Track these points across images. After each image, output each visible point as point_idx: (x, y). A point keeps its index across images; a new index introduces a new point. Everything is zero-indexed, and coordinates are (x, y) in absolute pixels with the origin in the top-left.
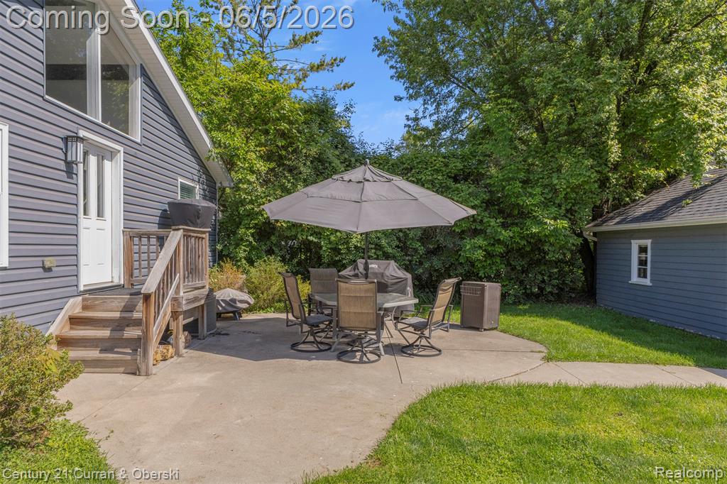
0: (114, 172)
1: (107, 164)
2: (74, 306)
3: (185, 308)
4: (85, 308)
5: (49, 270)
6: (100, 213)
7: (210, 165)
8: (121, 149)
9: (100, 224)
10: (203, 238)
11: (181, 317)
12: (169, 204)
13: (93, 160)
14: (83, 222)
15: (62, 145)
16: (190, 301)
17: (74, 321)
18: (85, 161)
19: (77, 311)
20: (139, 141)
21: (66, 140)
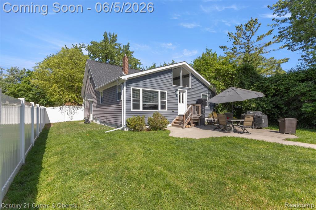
0: (185, 95)
1: (184, 93)
2: (177, 118)
3: (192, 119)
4: (179, 118)
5: (173, 111)
6: (183, 102)
7: (211, 89)
8: (186, 90)
9: (183, 104)
10: (199, 106)
11: (192, 121)
12: (198, 99)
13: (181, 94)
14: (179, 104)
15: (175, 92)
16: (193, 118)
17: (177, 120)
18: (180, 94)
19: (178, 118)
20: (191, 88)
21: (176, 91)
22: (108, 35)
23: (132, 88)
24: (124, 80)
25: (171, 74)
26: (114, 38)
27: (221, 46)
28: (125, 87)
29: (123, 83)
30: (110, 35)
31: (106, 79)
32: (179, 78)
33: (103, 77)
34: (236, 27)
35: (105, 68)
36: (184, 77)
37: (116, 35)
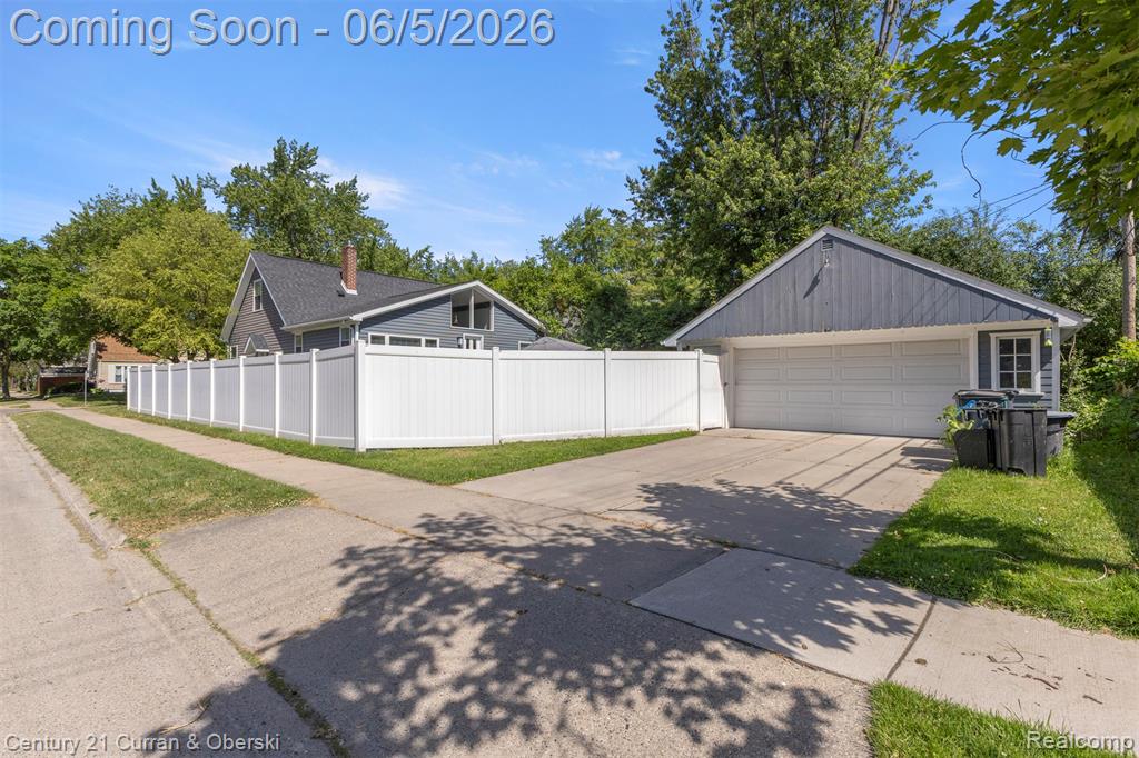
8: (483, 336)
18: (467, 343)
21: (458, 338)
22: (288, 147)
23: (370, 334)
24: (356, 322)
25: (450, 305)
26: (306, 157)
27: (612, 209)
28: (357, 333)
29: (353, 326)
30: (294, 149)
31: (305, 303)
32: (466, 308)
33: (296, 299)
34: (641, 170)
35: (299, 274)
36: (477, 306)
37: (315, 151)
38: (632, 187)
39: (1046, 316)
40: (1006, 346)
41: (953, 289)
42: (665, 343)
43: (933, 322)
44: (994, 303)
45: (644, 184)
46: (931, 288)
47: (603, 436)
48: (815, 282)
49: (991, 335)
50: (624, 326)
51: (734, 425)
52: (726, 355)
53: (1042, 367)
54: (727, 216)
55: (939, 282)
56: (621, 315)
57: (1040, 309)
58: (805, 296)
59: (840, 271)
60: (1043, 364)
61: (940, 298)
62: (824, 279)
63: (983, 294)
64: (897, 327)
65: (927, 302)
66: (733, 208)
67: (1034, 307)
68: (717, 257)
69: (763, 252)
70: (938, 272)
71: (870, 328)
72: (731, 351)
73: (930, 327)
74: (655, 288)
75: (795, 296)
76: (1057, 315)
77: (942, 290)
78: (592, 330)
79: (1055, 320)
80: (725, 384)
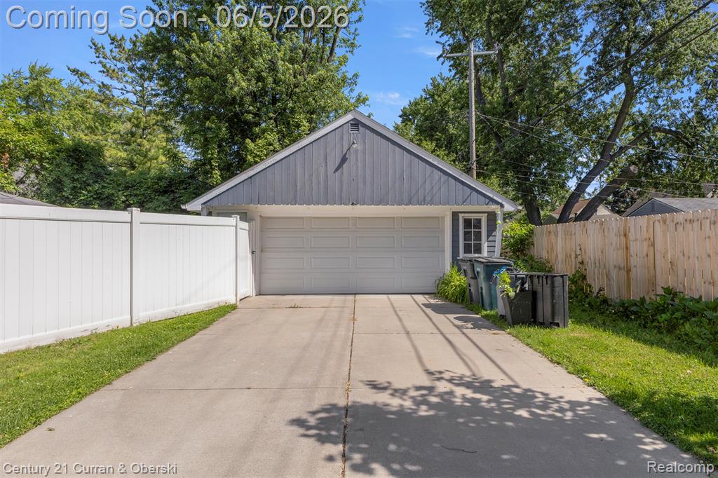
38: (97, 49)
39: (497, 203)
40: (468, 223)
41: (444, 178)
42: (188, 207)
43: (432, 202)
44: (468, 190)
45: (111, 51)
46: (430, 175)
47: (128, 324)
48: (344, 160)
49: (460, 214)
50: (104, 187)
51: (259, 294)
52: (254, 222)
53: (488, 238)
54: (236, 89)
55: (435, 171)
56: (98, 176)
57: (495, 198)
58: (334, 172)
59: (364, 153)
60: (488, 236)
61: (436, 184)
62: (351, 157)
63: (462, 183)
64: (407, 205)
65: (428, 185)
66: (240, 83)
67: (491, 196)
68: (220, 129)
69: (264, 131)
70: (435, 163)
71: (387, 204)
72: (258, 219)
73: (429, 206)
74: (124, 155)
75: (326, 171)
76: (504, 203)
77: (437, 177)
78: (60, 190)
79: (502, 206)
80: (253, 252)
